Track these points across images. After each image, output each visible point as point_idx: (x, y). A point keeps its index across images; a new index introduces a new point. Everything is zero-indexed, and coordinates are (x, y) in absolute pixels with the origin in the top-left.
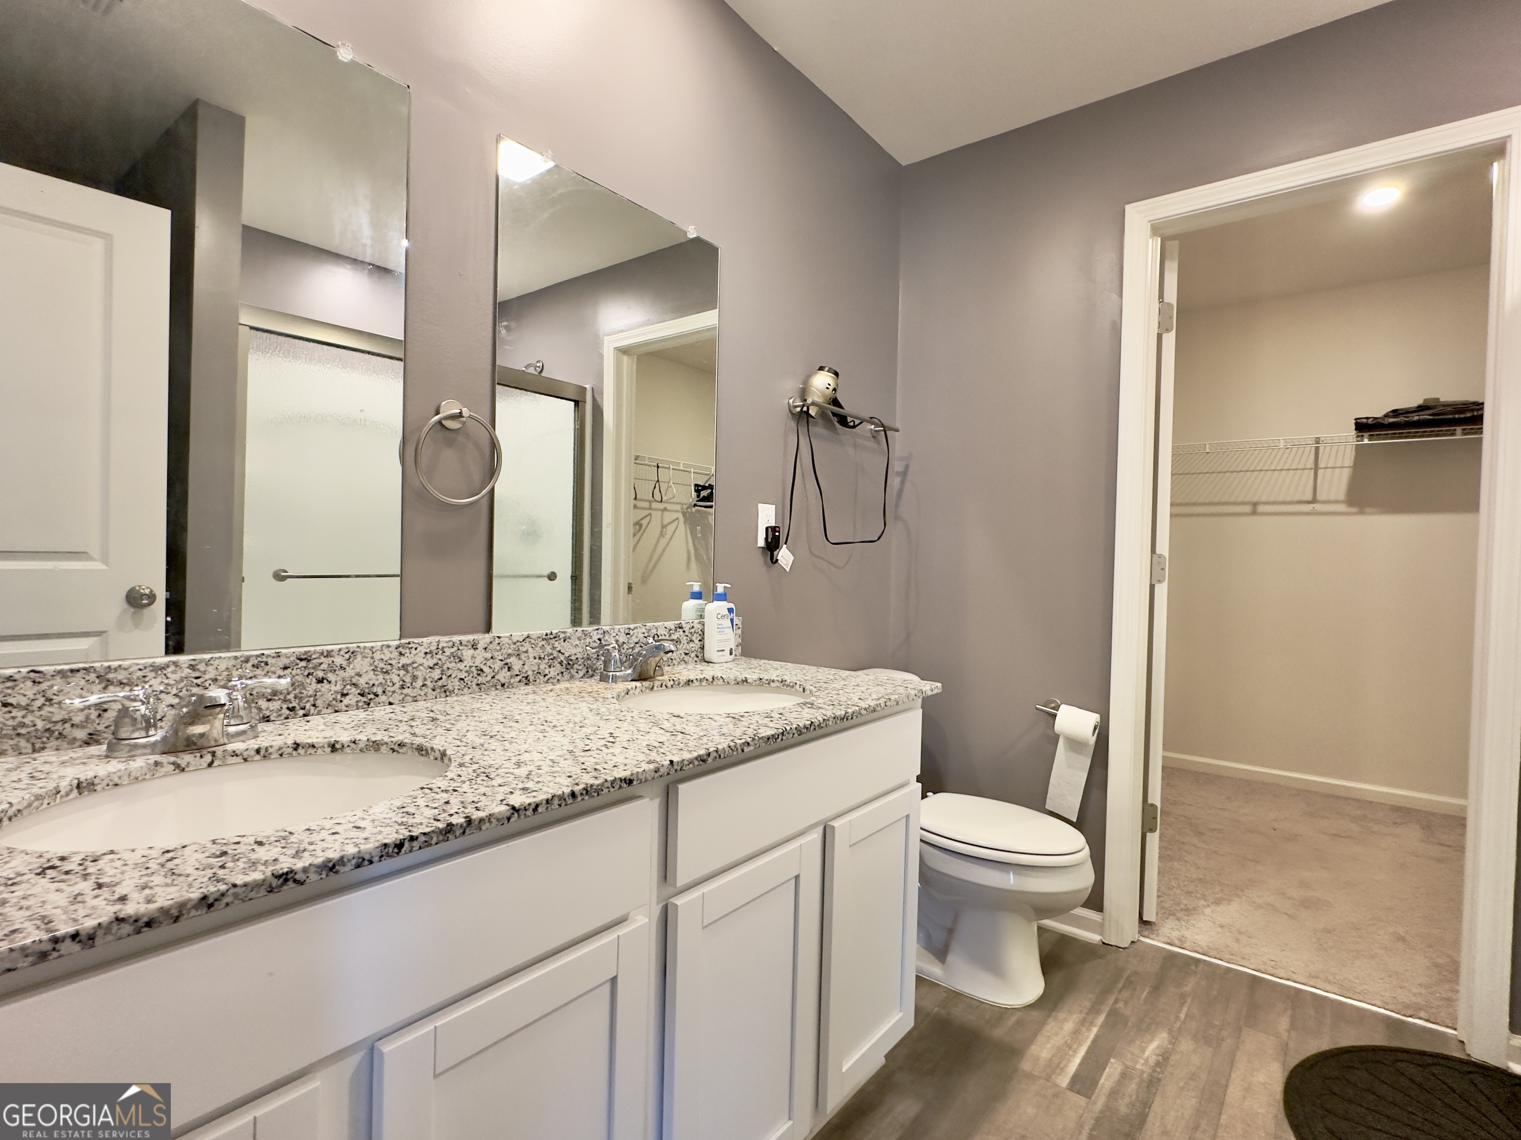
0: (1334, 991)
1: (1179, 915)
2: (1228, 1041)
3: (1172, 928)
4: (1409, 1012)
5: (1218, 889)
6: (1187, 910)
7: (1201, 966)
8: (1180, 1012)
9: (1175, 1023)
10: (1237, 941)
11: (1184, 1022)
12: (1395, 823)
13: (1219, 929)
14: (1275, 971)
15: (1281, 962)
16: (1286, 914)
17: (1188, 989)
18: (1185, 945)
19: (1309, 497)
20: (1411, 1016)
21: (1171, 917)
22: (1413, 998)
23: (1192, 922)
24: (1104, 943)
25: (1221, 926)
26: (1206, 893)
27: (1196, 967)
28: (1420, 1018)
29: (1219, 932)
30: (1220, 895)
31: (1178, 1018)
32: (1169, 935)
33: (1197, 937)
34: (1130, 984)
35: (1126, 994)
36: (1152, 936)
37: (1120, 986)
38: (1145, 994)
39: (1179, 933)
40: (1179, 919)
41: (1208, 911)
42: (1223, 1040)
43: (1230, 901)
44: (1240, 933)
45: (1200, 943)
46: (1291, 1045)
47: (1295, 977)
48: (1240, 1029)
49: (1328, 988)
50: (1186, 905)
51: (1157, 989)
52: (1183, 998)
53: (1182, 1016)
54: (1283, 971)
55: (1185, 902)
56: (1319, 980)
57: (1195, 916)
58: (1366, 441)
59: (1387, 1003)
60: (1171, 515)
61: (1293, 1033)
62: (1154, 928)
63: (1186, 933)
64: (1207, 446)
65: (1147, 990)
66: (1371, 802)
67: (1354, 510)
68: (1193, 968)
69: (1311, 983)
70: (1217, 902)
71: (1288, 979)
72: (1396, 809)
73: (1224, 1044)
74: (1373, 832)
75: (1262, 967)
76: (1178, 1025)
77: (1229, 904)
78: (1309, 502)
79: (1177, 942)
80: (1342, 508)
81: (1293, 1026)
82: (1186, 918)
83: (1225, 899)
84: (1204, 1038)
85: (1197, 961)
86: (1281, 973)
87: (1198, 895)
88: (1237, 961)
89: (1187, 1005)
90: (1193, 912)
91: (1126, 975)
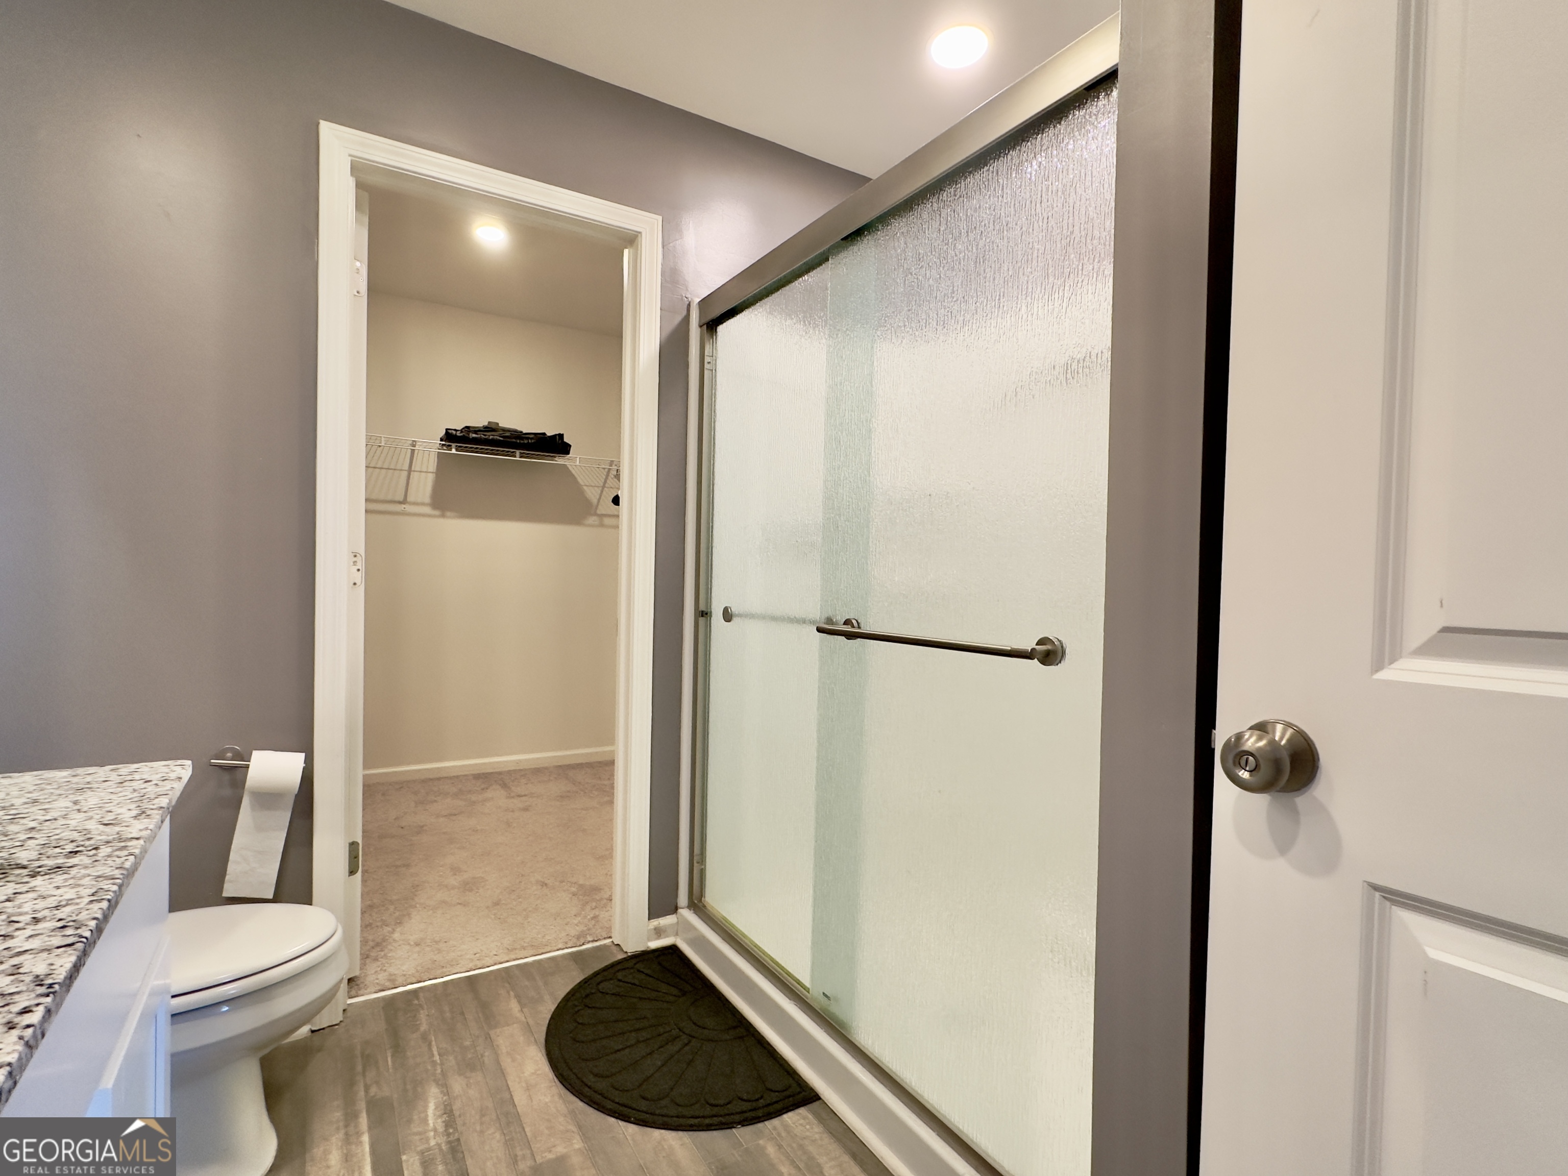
0: (531, 954)
1: (373, 954)
2: (486, 1054)
3: (376, 972)
4: (582, 941)
5: (392, 908)
6: (378, 945)
7: (421, 995)
8: (433, 1055)
9: (436, 1070)
10: (440, 951)
11: (442, 1064)
12: (483, 789)
13: (417, 949)
14: (483, 962)
15: (482, 951)
16: (460, 904)
17: (424, 1027)
18: (397, 983)
19: (401, 499)
20: (583, 944)
21: (368, 961)
22: (577, 928)
23: (390, 955)
24: (313, 1031)
25: (417, 945)
26: (384, 918)
27: (418, 998)
28: (589, 942)
29: (419, 952)
30: (397, 914)
31: (434, 1063)
32: (377, 981)
33: (404, 968)
34: (368, 1060)
35: (371, 1074)
36: (361, 992)
37: (359, 1068)
38: (389, 1059)
39: (386, 974)
40: (376, 959)
41: (396, 936)
42: (482, 1056)
43: (409, 915)
44: (437, 942)
45: (410, 973)
46: (531, 1022)
47: (498, 959)
48: (488, 1037)
49: (525, 953)
50: (373, 941)
51: (398, 1048)
52: (425, 1037)
53: (437, 1058)
54: (487, 958)
55: (371, 938)
56: (517, 951)
57: (390, 947)
58: (454, 451)
59: (566, 943)
60: (366, 511)
61: (525, 1010)
62: (358, 982)
63: (392, 970)
64: (383, 439)
65: (389, 1054)
66: (457, 777)
67: (437, 513)
68: (416, 1002)
69: (513, 957)
70: (399, 923)
71: (495, 964)
72: (477, 777)
73: (486, 1060)
74: (474, 802)
75: (471, 965)
76: (439, 1071)
77: (410, 918)
78: (400, 503)
79: (388, 984)
80: (427, 510)
81: (522, 1005)
82: (382, 953)
83: (404, 915)
84: (469, 1066)
85: (415, 992)
86: (488, 961)
87: (379, 924)
88: (449, 971)
89: (434, 1043)
90: (384, 944)
91: (358, 1052)
